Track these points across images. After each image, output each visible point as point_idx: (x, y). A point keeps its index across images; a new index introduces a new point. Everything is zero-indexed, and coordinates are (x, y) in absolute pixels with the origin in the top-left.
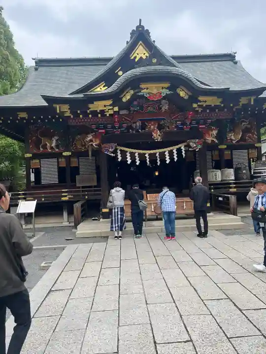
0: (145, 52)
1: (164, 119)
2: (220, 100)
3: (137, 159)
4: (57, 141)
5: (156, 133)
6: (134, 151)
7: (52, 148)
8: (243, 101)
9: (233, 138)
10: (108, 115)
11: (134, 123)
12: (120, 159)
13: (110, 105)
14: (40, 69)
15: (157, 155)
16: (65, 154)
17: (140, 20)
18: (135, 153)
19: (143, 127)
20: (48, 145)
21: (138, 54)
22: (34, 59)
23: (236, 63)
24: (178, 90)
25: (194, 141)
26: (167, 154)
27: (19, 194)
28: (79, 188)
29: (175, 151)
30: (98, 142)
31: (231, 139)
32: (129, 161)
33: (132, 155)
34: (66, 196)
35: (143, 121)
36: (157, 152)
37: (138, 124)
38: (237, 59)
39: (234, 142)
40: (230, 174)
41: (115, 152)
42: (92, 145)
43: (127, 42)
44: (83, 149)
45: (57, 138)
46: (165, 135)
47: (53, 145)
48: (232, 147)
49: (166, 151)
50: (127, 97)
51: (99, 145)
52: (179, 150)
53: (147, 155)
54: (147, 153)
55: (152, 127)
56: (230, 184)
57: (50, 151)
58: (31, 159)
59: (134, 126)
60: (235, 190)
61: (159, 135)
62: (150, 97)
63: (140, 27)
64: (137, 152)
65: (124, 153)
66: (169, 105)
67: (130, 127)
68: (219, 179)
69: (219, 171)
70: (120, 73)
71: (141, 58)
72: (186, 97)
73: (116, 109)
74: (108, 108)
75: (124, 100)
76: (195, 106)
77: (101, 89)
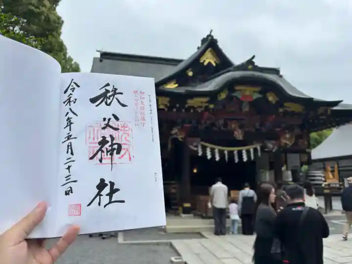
2: (303, 107)
3: (217, 154)
5: (238, 132)
6: (213, 146)
8: (321, 110)
10: (199, 111)
11: (217, 121)
12: (200, 153)
14: (104, 61)
15: (235, 152)
17: (211, 31)
18: (215, 149)
19: (225, 125)
21: (207, 58)
22: (99, 51)
23: (281, 76)
24: (268, 94)
25: (271, 142)
26: (244, 152)
29: (252, 150)
30: (183, 136)
35: (226, 120)
36: (235, 150)
37: (221, 122)
38: (281, 73)
41: (197, 146)
43: (198, 48)
46: (246, 134)
49: (244, 149)
50: (222, 96)
51: (184, 139)
52: (255, 150)
53: (226, 152)
54: (226, 150)
55: (233, 126)
59: (217, 123)
61: (240, 134)
63: (210, 36)
64: (217, 148)
65: (205, 149)
66: (250, 108)
67: (213, 125)
70: (190, 74)
71: (210, 63)
72: (274, 102)
73: (212, 106)
74: (205, 104)
75: (220, 98)
76: (281, 110)
77: (172, 86)
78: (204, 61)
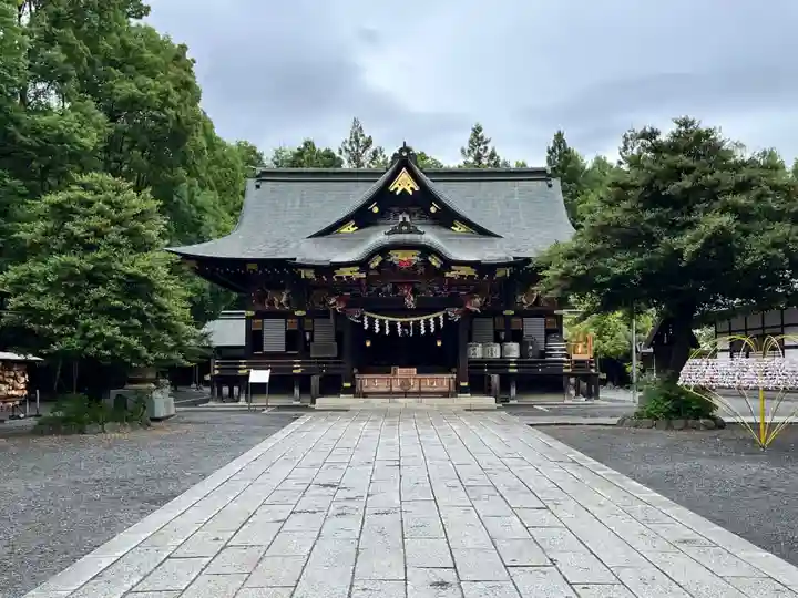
0: (409, 182)
1: (420, 283)
3: (387, 327)
4: (288, 295)
5: (410, 299)
6: (383, 318)
7: (280, 304)
8: (500, 273)
9: (523, 300)
10: (354, 279)
11: (384, 286)
12: (366, 327)
13: (357, 272)
14: (263, 185)
15: (411, 324)
16: (297, 313)
18: (385, 320)
19: (395, 290)
20: (276, 300)
21: (400, 184)
23: (551, 186)
24: (430, 258)
25: (452, 309)
26: (422, 323)
27: (241, 364)
28: (314, 358)
29: (431, 321)
30: (342, 306)
31: (521, 302)
32: (377, 330)
33: (382, 322)
34: (297, 368)
35: (395, 285)
37: (389, 287)
39: (525, 307)
40: (514, 349)
41: (361, 318)
42: (335, 309)
44: (321, 307)
45: (288, 292)
46: (418, 301)
47: (283, 300)
48: (521, 314)
49: (422, 320)
50: (375, 263)
51: (343, 310)
52: (436, 320)
53: (398, 324)
54: (399, 321)
55: (405, 291)
56: (511, 362)
57: (278, 308)
58: (252, 317)
60: (515, 370)
61: (412, 302)
62: (399, 264)
63: (405, 149)
64: (387, 320)
65: (371, 321)
66: (424, 268)
67: (380, 291)
68: (497, 355)
69: (498, 345)
70: (376, 210)
71: (404, 190)
72: (438, 266)
73: (364, 275)
74: (355, 273)
75: (372, 266)
76: (447, 274)
77: (349, 229)
78: (397, 189)
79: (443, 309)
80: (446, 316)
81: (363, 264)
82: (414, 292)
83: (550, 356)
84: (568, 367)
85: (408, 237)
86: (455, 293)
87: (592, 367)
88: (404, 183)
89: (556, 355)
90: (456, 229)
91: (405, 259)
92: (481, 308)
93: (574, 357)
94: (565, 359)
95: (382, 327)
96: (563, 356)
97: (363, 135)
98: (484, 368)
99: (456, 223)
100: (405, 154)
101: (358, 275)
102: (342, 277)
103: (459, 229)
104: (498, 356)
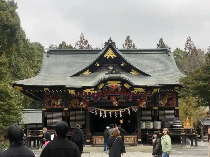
0: (112, 54)
1: (119, 95)
2: (144, 90)
3: (105, 114)
5: (115, 102)
6: (103, 110)
7: (57, 105)
9: (162, 103)
10: (92, 94)
11: (104, 97)
12: (96, 114)
13: (93, 91)
15: (116, 112)
16: (65, 109)
17: (110, 38)
18: (104, 111)
19: (109, 99)
20: (56, 103)
21: (108, 55)
23: (169, 56)
24: (124, 84)
25: (134, 107)
28: (72, 129)
31: (161, 104)
32: (101, 115)
33: (103, 112)
35: (109, 96)
37: (106, 97)
40: (159, 124)
41: (94, 111)
42: (82, 107)
45: (61, 100)
46: (119, 103)
48: (161, 109)
51: (86, 107)
53: (110, 113)
54: (110, 111)
55: (113, 99)
56: (158, 130)
57: (56, 107)
58: (45, 111)
59: (104, 98)
61: (116, 104)
62: (111, 87)
63: (110, 40)
64: (105, 111)
65: (98, 112)
66: (122, 89)
69: (152, 122)
70: (98, 65)
71: (110, 57)
72: (128, 88)
73: (96, 92)
74: (92, 91)
75: (100, 88)
76: (132, 92)
77: (87, 73)
79: (129, 107)
80: (131, 110)
81: (96, 87)
82: (117, 99)
83: (175, 127)
84: (183, 132)
85: (116, 75)
86: (135, 100)
87: (193, 132)
88: (110, 54)
89: (177, 127)
90: (132, 73)
91: (114, 85)
92: (146, 106)
93: (186, 127)
94: (181, 128)
95: (103, 114)
96: (181, 127)
97: (84, 39)
98: (146, 132)
99: (132, 70)
100: (110, 42)
101: (93, 92)
102: (86, 93)
103: (133, 72)
104: (152, 127)
